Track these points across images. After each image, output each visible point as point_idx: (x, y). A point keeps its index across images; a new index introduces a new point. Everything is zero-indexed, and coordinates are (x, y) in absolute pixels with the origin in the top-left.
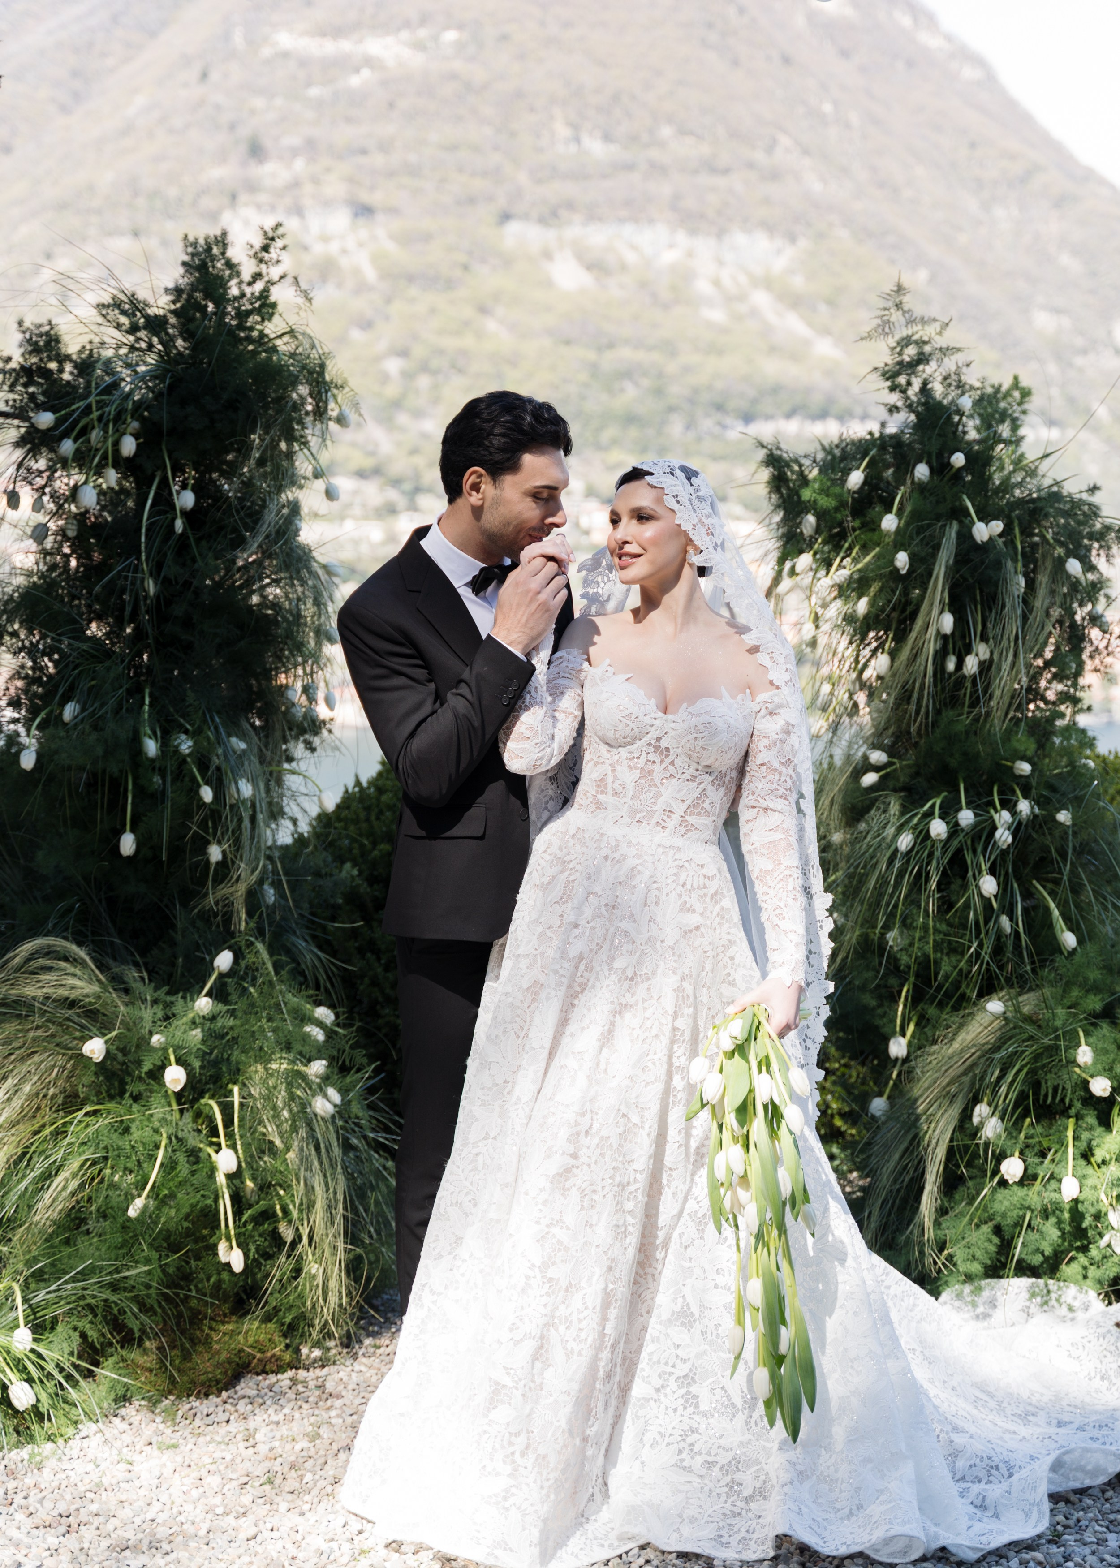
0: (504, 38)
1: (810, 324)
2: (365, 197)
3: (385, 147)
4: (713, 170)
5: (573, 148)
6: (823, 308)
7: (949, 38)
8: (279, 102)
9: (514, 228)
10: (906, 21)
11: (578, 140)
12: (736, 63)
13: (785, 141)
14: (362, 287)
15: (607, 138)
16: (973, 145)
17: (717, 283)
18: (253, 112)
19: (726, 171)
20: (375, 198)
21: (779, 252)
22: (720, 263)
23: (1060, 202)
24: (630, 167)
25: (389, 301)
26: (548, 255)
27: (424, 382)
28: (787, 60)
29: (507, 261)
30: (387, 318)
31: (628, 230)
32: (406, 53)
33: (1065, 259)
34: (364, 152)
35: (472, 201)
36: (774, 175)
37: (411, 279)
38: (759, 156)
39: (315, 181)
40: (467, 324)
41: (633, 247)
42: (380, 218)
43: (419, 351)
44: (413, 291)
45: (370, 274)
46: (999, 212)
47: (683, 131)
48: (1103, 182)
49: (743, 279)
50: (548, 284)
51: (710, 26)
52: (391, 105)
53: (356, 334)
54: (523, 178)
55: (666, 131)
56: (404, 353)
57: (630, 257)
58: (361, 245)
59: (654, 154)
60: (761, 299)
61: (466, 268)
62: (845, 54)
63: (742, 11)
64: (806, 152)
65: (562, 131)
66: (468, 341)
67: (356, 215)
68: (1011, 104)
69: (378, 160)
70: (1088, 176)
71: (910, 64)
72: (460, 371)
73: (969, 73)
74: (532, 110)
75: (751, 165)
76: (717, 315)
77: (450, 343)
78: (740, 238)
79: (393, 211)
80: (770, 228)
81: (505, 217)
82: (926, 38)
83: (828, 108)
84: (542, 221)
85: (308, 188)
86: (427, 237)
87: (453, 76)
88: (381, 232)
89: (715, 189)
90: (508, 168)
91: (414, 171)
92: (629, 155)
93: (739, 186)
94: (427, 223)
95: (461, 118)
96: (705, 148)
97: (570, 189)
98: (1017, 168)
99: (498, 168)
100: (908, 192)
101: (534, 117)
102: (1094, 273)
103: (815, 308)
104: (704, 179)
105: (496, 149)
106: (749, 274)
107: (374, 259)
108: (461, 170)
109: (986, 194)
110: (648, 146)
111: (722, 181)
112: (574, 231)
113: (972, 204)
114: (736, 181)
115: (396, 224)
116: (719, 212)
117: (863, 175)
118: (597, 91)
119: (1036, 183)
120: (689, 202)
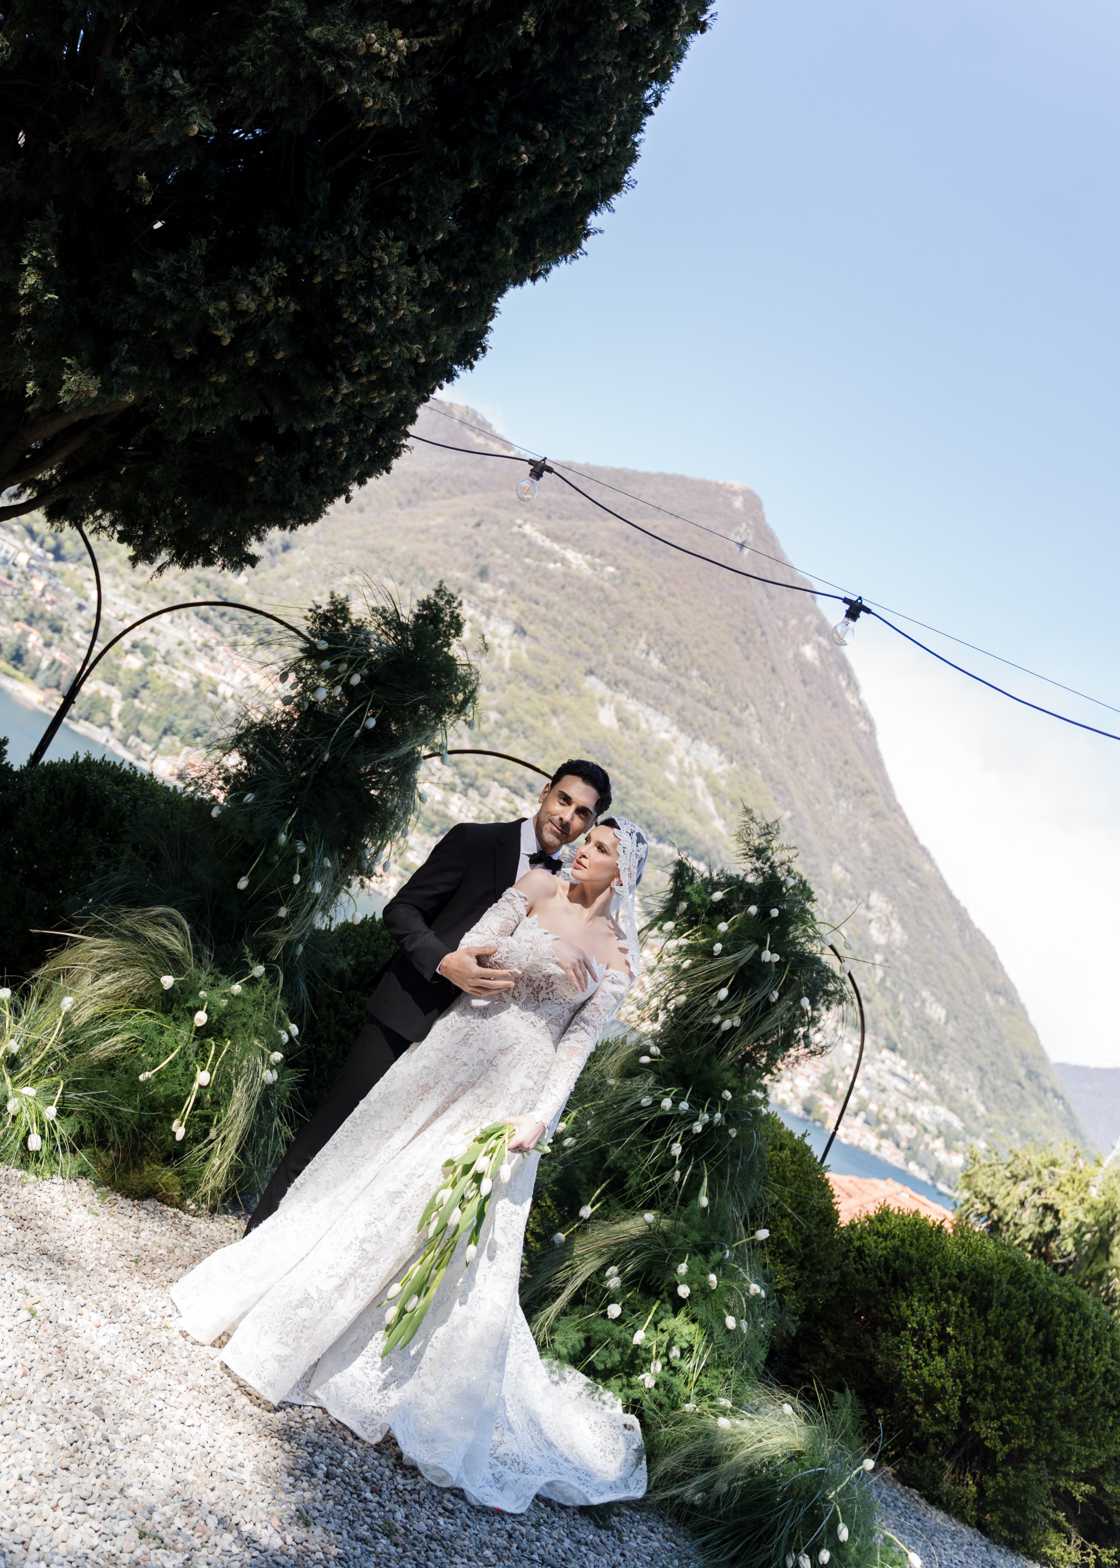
0: (638, 584)
1: (717, 809)
2: (525, 625)
3: (548, 606)
4: (708, 705)
5: (644, 656)
6: (728, 803)
7: (861, 703)
8: (508, 556)
9: (592, 679)
10: (844, 683)
11: (648, 654)
12: (747, 658)
13: (752, 709)
14: (499, 669)
15: (663, 660)
16: (846, 763)
17: (681, 762)
18: (492, 554)
19: (716, 709)
20: (531, 628)
21: (721, 763)
22: (688, 753)
23: (876, 815)
24: (667, 681)
25: (509, 683)
26: (602, 702)
27: (505, 732)
28: (773, 670)
29: (580, 695)
30: (504, 691)
31: (650, 711)
32: (585, 566)
33: (864, 845)
34: (537, 603)
35: (578, 655)
36: (738, 724)
37: (526, 677)
38: (735, 710)
39: (505, 604)
40: (542, 715)
41: (647, 721)
42: (527, 638)
43: (510, 715)
44: (524, 684)
45: (507, 664)
46: (843, 803)
47: (702, 677)
48: (903, 816)
49: (695, 767)
50: (595, 717)
51: (744, 633)
52: (563, 587)
54: (610, 657)
55: (695, 673)
56: (502, 713)
57: (644, 726)
58: (510, 648)
59: (683, 681)
60: (699, 782)
61: (557, 686)
62: (804, 683)
63: (763, 634)
64: (760, 721)
65: (642, 645)
66: (538, 724)
67: (515, 632)
68: (876, 752)
69: (542, 610)
70: (897, 809)
71: (835, 705)
72: (526, 737)
73: (862, 725)
74: (633, 627)
75: (729, 713)
76: (672, 778)
77: (529, 720)
78: (704, 746)
79: (536, 639)
80: (722, 749)
81: (591, 672)
82: (849, 696)
83: (782, 704)
84: (608, 683)
85: (499, 605)
86: (546, 661)
87: (602, 589)
88: (523, 647)
89: (704, 715)
90: (605, 649)
91: (557, 625)
92: (669, 675)
93: (717, 720)
94: (550, 654)
95: (594, 612)
96: (710, 692)
97: (630, 675)
98: (863, 786)
99: (599, 646)
100: (801, 769)
101: (631, 631)
102: (875, 861)
103: (724, 802)
104: (701, 707)
105: (604, 636)
106: (699, 767)
107: (513, 658)
108: (580, 637)
109: (840, 791)
110: (681, 675)
111: (710, 712)
112: (622, 697)
113: (831, 792)
114: (717, 717)
115: (534, 647)
116: (700, 727)
117: (783, 748)
118: (670, 635)
119: (869, 799)
120: (688, 714)
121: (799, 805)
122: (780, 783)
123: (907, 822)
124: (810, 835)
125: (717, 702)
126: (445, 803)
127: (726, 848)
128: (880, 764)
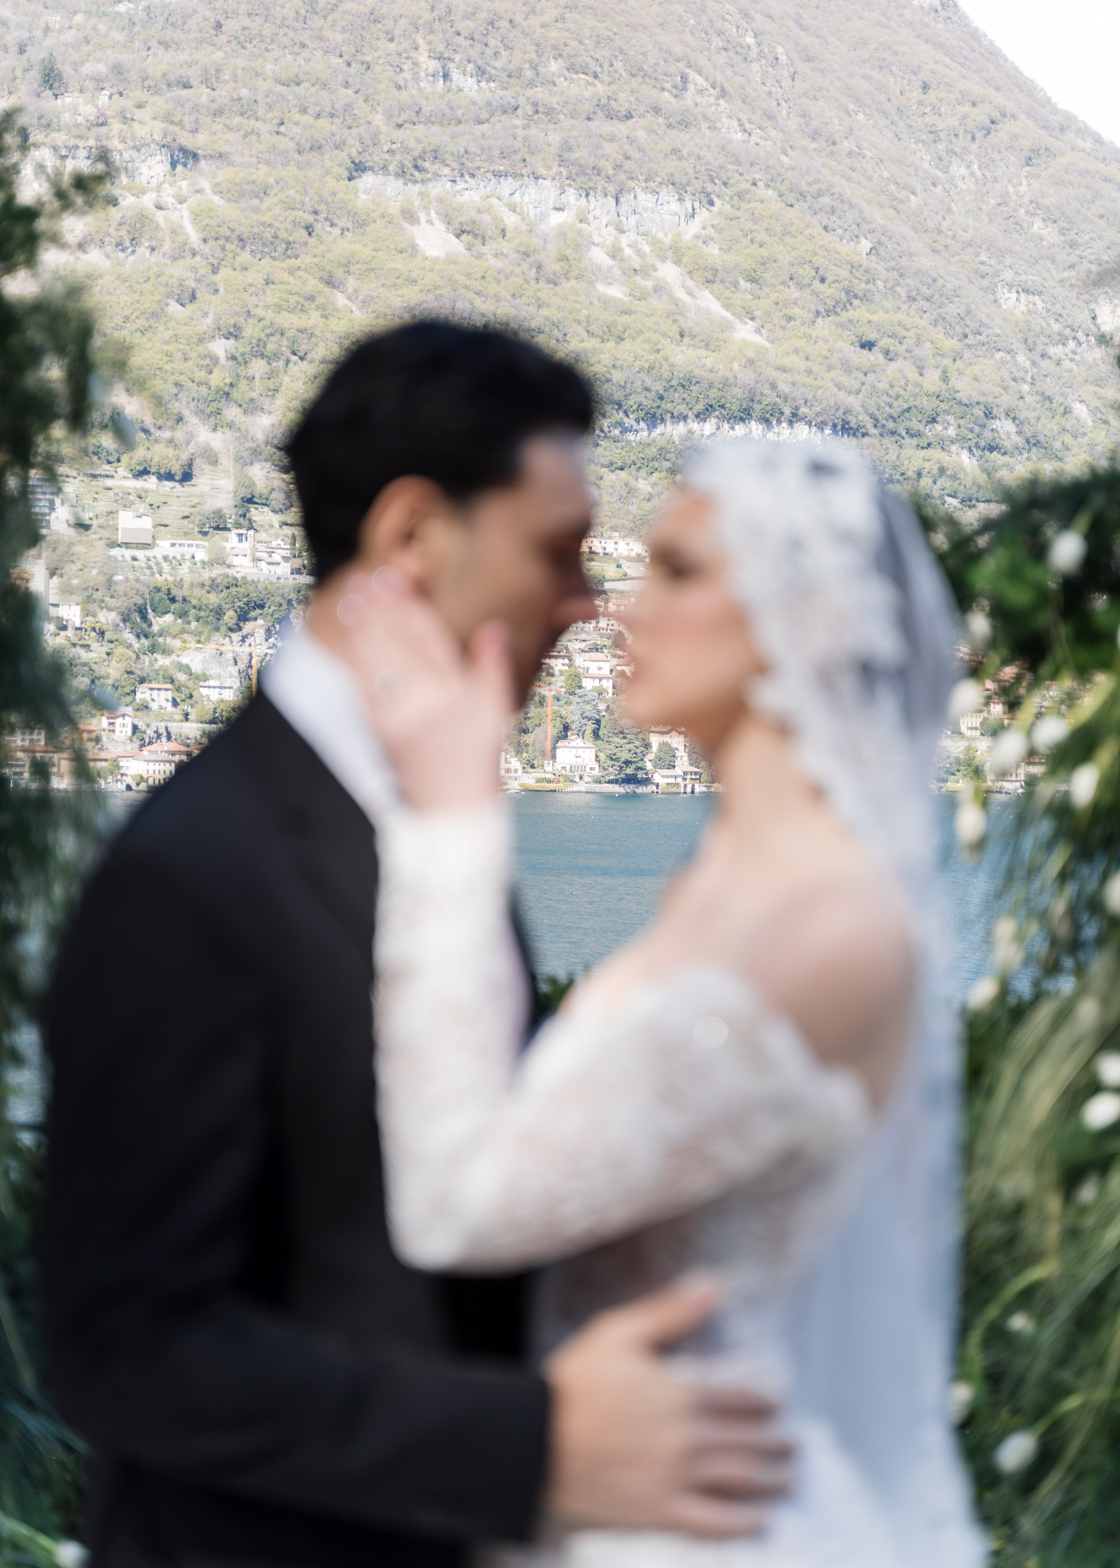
1: (726, 307)
2: (186, 140)
3: (210, 79)
4: (611, 115)
5: (441, 84)
6: (744, 285)
8: (79, 18)
9: (368, 180)
11: (446, 76)
13: (697, 79)
14: (182, 251)
15: (481, 73)
16: (926, 87)
17: (615, 253)
18: (47, 29)
19: (629, 116)
20: (199, 142)
21: (692, 215)
22: (620, 228)
23: (1032, 156)
24: (511, 110)
25: (215, 270)
26: (409, 216)
27: (258, 367)
29: (361, 223)
30: (213, 289)
31: (507, 185)
33: (1037, 226)
34: (187, 86)
35: (316, 147)
36: (685, 123)
37: (242, 241)
38: (667, 98)
39: (125, 119)
40: (311, 298)
41: (513, 209)
42: (204, 164)
43: (251, 331)
44: (245, 257)
45: (194, 236)
46: (958, 169)
47: (573, 68)
48: (1084, 131)
49: (647, 249)
50: (413, 250)
52: (219, 26)
53: (174, 307)
54: (379, 120)
55: (554, 66)
56: (233, 333)
57: (511, 220)
58: (181, 199)
59: (539, 93)
60: (669, 272)
61: (309, 230)
64: (723, 94)
65: (428, 63)
66: (312, 319)
67: (174, 165)
68: (974, 36)
69: (202, 94)
72: (302, 359)
74: (392, 38)
75: (657, 110)
76: (616, 292)
77: (290, 321)
78: (645, 199)
79: (221, 157)
80: (680, 188)
81: (358, 168)
83: (750, 40)
84: (402, 173)
85: (116, 126)
86: (263, 191)
88: (205, 184)
89: (612, 139)
90: (361, 108)
91: (247, 110)
92: (508, 96)
93: (642, 135)
94: (262, 174)
95: (303, 46)
96: (601, 88)
97: (436, 136)
98: (980, 115)
99: (348, 108)
100: (846, 145)
101: (392, 46)
102: (1073, 245)
103: (735, 285)
104: (600, 125)
105: (347, 85)
106: (653, 241)
107: (196, 216)
108: (304, 111)
109: (941, 146)
110: (531, 84)
111: (621, 129)
112: (438, 188)
113: (924, 159)
114: (638, 128)
115: (224, 174)
116: (618, 167)
117: (793, 124)
118: (469, 16)
119: (1001, 135)
120: (581, 154)
121: (878, 217)
122: (819, 194)
123: (1098, 139)
124: (926, 261)
125: (622, 105)
126: (220, 560)
127: (783, 369)
128: (993, 54)
